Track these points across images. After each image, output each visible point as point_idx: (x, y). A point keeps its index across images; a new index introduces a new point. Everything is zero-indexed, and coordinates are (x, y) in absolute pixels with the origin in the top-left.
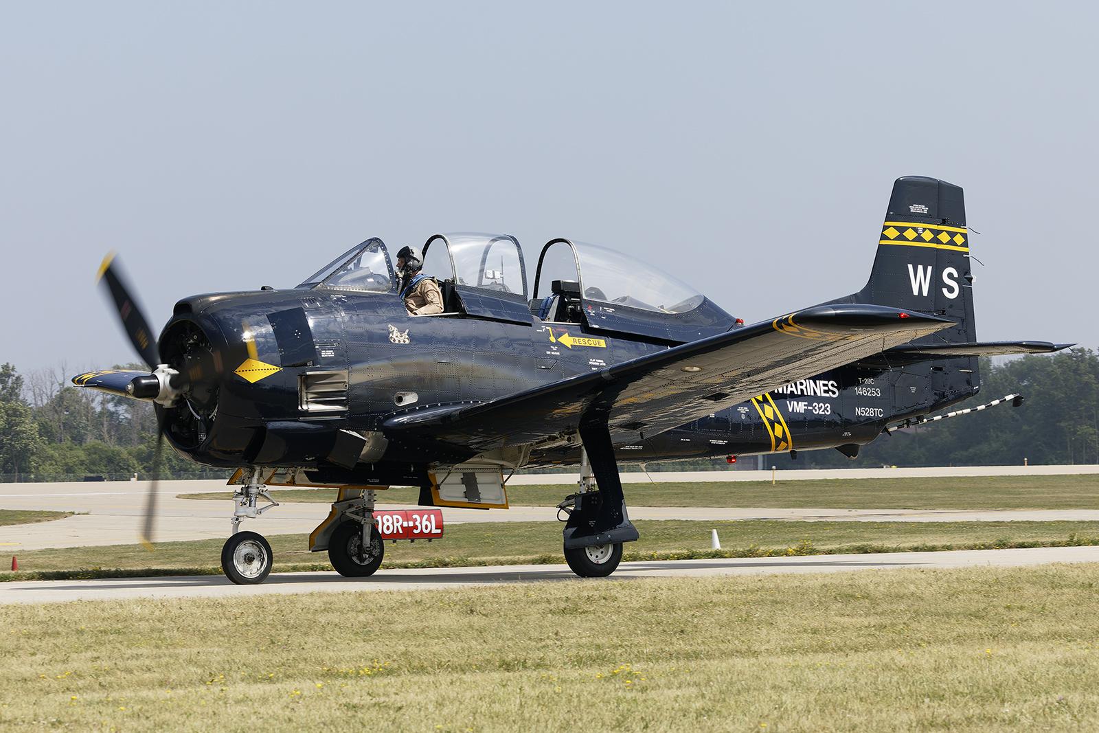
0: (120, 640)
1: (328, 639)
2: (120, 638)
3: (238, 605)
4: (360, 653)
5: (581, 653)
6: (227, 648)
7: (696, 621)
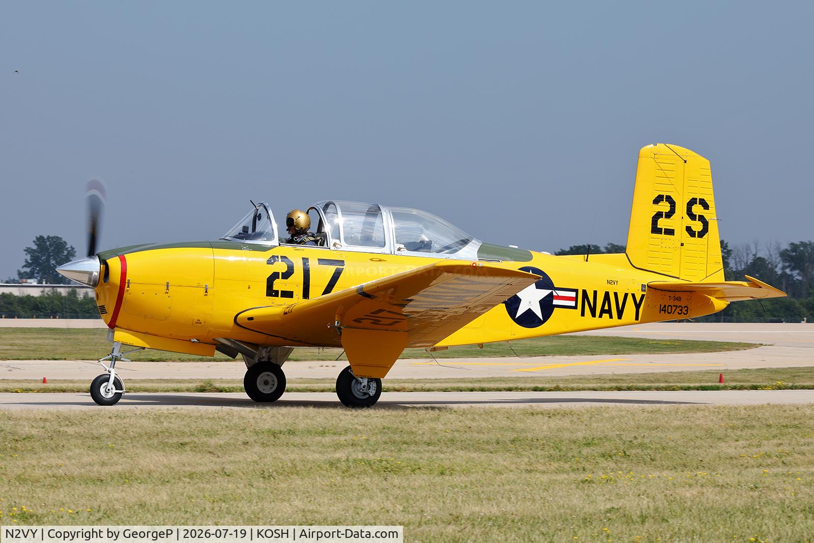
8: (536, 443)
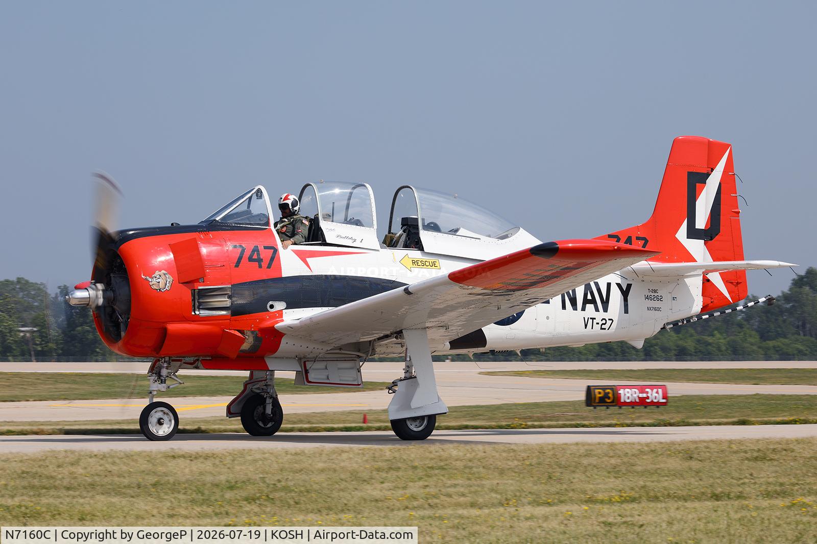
0: (442, 473)
3: (525, 451)
4: (612, 486)
5: (769, 489)
8: (177, 487)
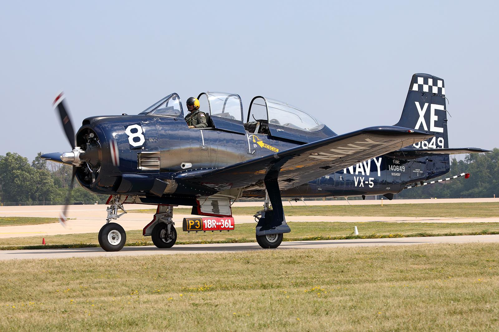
0: (91, 275)
1: (184, 275)
2: (92, 274)
3: (144, 260)
4: (199, 281)
5: (298, 281)
6: (139, 279)
7: (348, 266)
